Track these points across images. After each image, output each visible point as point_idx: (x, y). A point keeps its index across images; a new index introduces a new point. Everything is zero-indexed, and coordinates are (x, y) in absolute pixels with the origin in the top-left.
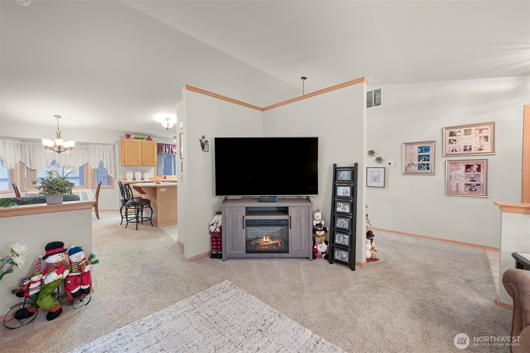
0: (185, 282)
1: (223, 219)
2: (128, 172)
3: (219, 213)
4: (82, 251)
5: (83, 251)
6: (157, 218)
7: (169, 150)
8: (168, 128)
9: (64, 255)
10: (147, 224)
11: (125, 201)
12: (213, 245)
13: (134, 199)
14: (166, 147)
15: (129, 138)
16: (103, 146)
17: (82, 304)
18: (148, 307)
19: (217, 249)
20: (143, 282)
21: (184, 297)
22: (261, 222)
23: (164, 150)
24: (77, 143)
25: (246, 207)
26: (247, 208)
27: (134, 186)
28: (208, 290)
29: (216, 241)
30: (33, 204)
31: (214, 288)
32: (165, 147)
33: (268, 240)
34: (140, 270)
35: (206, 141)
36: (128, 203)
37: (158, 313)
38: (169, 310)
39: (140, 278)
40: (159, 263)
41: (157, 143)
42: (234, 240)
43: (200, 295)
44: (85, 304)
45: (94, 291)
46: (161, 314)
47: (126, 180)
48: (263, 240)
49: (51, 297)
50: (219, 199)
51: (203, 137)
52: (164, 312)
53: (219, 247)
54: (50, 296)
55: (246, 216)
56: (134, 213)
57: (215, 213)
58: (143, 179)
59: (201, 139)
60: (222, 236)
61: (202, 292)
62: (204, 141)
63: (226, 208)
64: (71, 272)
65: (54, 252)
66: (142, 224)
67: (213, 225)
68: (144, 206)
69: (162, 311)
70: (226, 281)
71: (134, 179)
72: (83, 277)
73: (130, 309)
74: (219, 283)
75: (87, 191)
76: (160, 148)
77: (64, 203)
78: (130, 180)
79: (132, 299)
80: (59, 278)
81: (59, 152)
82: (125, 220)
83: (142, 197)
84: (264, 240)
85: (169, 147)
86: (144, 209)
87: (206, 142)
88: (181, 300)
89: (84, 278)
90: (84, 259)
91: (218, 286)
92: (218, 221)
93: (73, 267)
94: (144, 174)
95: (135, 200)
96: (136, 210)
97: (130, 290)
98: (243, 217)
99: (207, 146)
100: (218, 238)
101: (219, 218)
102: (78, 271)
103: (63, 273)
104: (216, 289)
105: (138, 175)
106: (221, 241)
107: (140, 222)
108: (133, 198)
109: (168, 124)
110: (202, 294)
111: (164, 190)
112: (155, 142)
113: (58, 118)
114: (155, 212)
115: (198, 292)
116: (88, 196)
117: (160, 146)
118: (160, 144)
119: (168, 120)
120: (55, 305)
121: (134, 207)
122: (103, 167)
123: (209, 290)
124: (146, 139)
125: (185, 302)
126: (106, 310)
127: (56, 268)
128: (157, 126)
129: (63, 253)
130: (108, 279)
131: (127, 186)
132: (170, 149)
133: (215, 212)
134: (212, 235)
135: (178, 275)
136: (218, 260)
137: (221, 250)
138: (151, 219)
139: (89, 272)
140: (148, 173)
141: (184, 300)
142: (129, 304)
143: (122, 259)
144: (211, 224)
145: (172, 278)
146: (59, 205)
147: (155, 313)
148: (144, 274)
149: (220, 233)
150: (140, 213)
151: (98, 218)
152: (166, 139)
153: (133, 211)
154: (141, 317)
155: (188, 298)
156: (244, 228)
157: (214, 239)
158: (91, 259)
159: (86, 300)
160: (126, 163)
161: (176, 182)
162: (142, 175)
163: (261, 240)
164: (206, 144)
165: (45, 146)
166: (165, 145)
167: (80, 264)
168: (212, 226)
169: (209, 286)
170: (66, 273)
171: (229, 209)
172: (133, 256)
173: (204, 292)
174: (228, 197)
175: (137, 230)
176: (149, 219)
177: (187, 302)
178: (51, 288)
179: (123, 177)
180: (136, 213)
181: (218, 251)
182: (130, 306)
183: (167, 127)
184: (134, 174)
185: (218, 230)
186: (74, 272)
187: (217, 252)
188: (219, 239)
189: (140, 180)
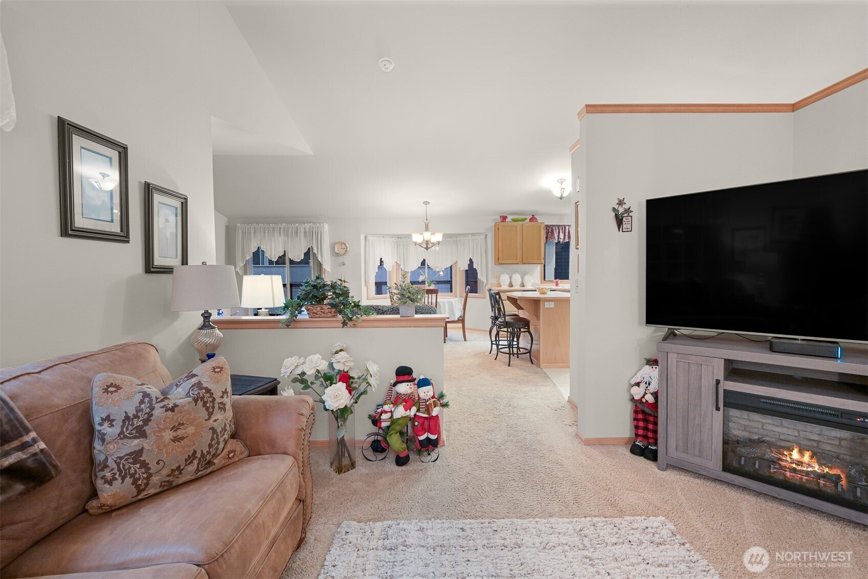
0: (574, 484)
1: (660, 375)
2: (503, 275)
3: (653, 362)
4: (430, 385)
5: (433, 385)
6: (539, 351)
7: (565, 235)
8: (562, 196)
9: (412, 386)
10: (525, 360)
11: (495, 318)
12: (637, 427)
13: (506, 317)
14: (559, 230)
15: (505, 221)
16: (473, 237)
17: (429, 457)
18: (507, 503)
19: (646, 437)
20: (506, 456)
21: (567, 513)
22: (773, 404)
23: (556, 235)
24: (445, 236)
25: (725, 360)
26: (728, 362)
27: (508, 297)
28: (617, 521)
29: (646, 421)
30: (390, 314)
31: (631, 523)
32: (558, 232)
33: (806, 458)
34: (504, 435)
35: (626, 210)
36: (499, 322)
37: (520, 521)
38: (538, 526)
39: (502, 447)
40: (534, 431)
41: (545, 225)
42: (691, 431)
43: (600, 524)
44: (433, 460)
45: (444, 446)
46: (524, 526)
47: (500, 286)
48: (791, 455)
49: (399, 437)
50: (655, 331)
51: (620, 201)
52: (529, 525)
53: (650, 434)
54: (398, 434)
55: (725, 379)
56: (506, 339)
57: (645, 362)
58: (524, 286)
59: (616, 207)
60: (657, 412)
61: (604, 519)
62: (621, 210)
63: (670, 355)
64: (418, 410)
65: (403, 380)
66: (518, 357)
67: (638, 384)
68: (522, 330)
69: (526, 521)
70: (661, 518)
71: (511, 285)
72: (430, 421)
73: (482, 494)
74: (644, 517)
75: (453, 300)
76: (550, 234)
77: (417, 316)
78: (505, 287)
79: (486, 479)
80: (406, 415)
81: (427, 248)
82: (495, 347)
83: (519, 315)
84: (795, 455)
85: (565, 230)
86: (521, 334)
87: (628, 211)
88: (561, 516)
89: (432, 424)
90: (433, 397)
91: (640, 522)
92: (650, 380)
93: (421, 404)
94: (525, 277)
95: (508, 319)
96: (509, 334)
97: (487, 462)
98: (718, 382)
99: (630, 220)
100: (649, 415)
101: (652, 373)
102: (426, 412)
103: (410, 410)
104: (635, 525)
105: (517, 280)
106: (656, 424)
107: (515, 354)
108: (504, 316)
109: (562, 190)
110: (603, 524)
111: (552, 305)
112: (542, 223)
113: (426, 204)
114: (536, 340)
115: (596, 516)
116: (455, 308)
117: (550, 230)
118: (550, 226)
119: (562, 183)
120: (402, 448)
121: (506, 329)
122: (473, 267)
123: (620, 521)
124: (528, 219)
125: (568, 526)
126: (453, 481)
127: (405, 401)
128: (545, 196)
129: (412, 383)
130: (463, 434)
131: (497, 296)
132: (567, 234)
133: (645, 359)
134: (636, 406)
135: (561, 465)
136: (648, 462)
137: (656, 444)
138: (530, 352)
139: (437, 416)
140: (531, 275)
141: (565, 520)
142: (482, 485)
143: (484, 408)
144: (633, 383)
145: (551, 467)
146: (412, 318)
147: (515, 520)
148: (508, 443)
149: (655, 406)
150: (515, 339)
151: (465, 340)
152: (561, 216)
153: (505, 334)
154: (494, 515)
155: (575, 520)
156: (718, 409)
157: (640, 416)
158: (440, 399)
159: (434, 455)
160: (501, 261)
161: (568, 291)
162: (522, 278)
163: (785, 453)
164: (626, 215)
165: (415, 242)
166: (559, 226)
167: (427, 403)
168: (636, 387)
169: (621, 514)
170: (414, 410)
171: (677, 358)
172: (498, 407)
173: (609, 523)
174: (676, 329)
175: (509, 366)
176: (527, 351)
177: (570, 527)
178: (399, 425)
179: (496, 282)
180: (509, 339)
181: (649, 444)
182: (483, 488)
183: (560, 196)
184: (511, 278)
185: (650, 398)
186: (422, 412)
187: (646, 444)
188: (651, 419)
189: (518, 287)
